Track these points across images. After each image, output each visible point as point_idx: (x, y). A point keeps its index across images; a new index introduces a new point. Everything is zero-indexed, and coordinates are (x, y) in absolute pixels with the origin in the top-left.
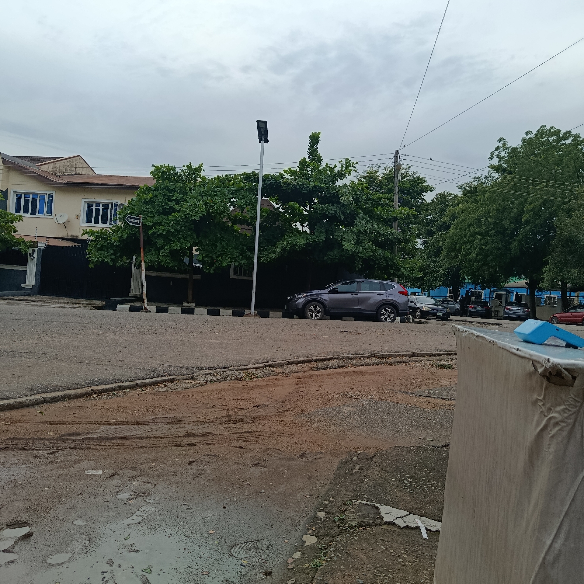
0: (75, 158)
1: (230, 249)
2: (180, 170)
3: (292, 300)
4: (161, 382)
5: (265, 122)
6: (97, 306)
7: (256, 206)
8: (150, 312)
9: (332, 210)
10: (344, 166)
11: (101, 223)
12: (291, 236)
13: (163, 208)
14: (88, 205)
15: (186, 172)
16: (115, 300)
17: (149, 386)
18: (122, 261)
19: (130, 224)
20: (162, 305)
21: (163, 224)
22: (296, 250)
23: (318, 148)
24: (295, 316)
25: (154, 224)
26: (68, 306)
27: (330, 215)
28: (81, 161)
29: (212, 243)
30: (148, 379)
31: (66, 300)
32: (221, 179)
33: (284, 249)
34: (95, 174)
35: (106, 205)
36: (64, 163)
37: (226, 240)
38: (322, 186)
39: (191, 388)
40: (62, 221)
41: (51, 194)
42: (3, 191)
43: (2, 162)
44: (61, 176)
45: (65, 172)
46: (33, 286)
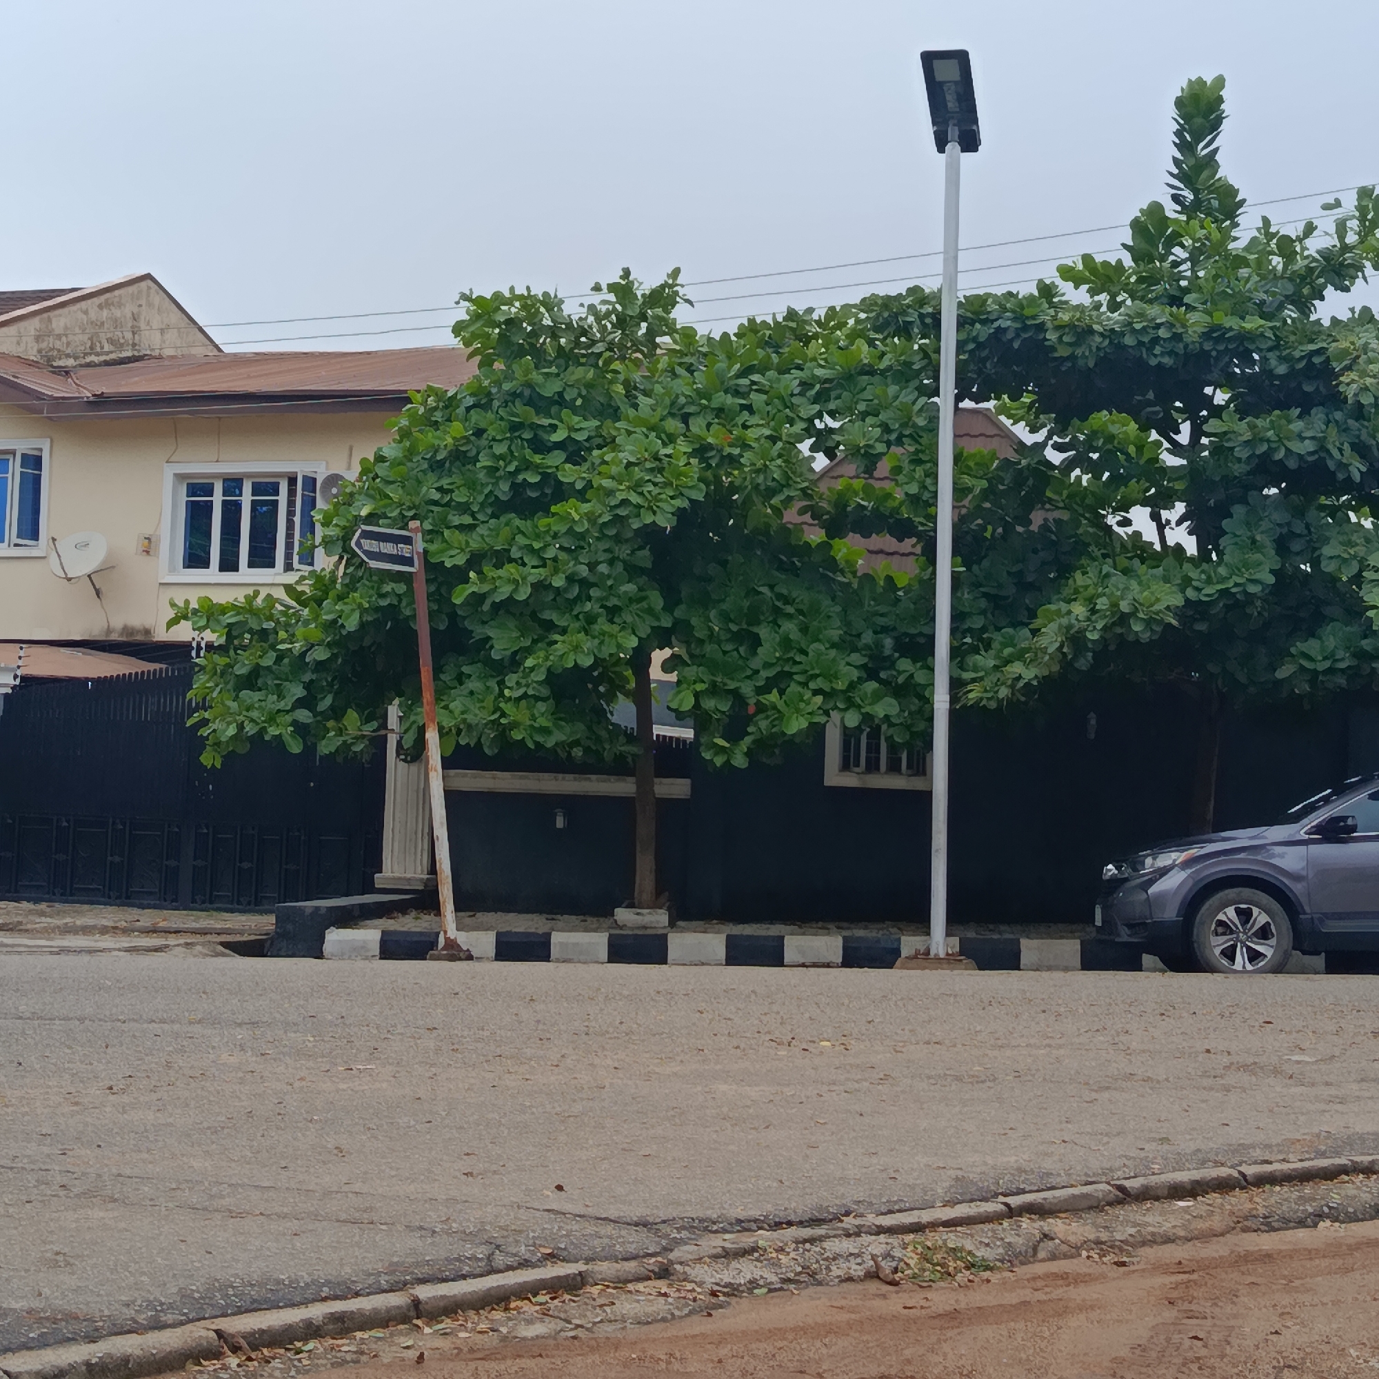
0: (130, 289)
1: (819, 654)
2: (582, 305)
3: (1126, 880)
4: (526, 1292)
5: (962, 58)
6: (238, 938)
7: (934, 447)
8: (470, 957)
9: (1302, 439)
10: (1354, 224)
11: (251, 565)
12: (1107, 575)
13: (514, 486)
14: (193, 489)
15: (608, 315)
16: (317, 908)
17: (471, 1313)
18: (340, 732)
19: (374, 564)
20: (522, 924)
21: (515, 553)
22: (1131, 638)
23: (1216, 150)
24: (1147, 959)
25: (475, 561)
26: (117, 946)
27: (1292, 464)
28: (157, 298)
29: (734, 628)
30: (464, 1277)
31: (108, 915)
32: (768, 333)
33: (1076, 639)
34: (216, 353)
35: (265, 488)
36: (86, 312)
37: (800, 612)
38: (1248, 326)
39: (664, 1320)
40: (81, 566)
41: (35, 452)
44: (75, 368)
45: (92, 352)
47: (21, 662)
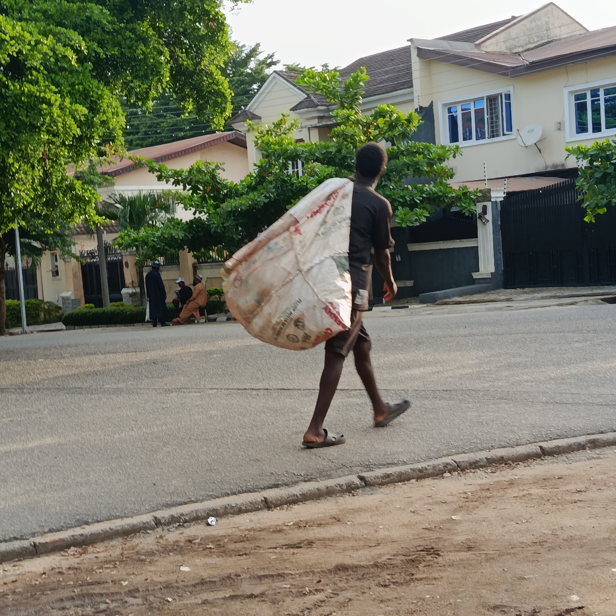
0: (544, 11)
6: (608, 296)
11: (607, 128)
14: (577, 98)
28: (556, 13)
34: (585, 31)
35: (610, 91)
36: (525, 25)
40: (531, 140)
41: (508, 93)
42: (426, 108)
43: (418, 56)
44: (523, 52)
45: (530, 43)
46: (492, 273)
47: (506, 186)
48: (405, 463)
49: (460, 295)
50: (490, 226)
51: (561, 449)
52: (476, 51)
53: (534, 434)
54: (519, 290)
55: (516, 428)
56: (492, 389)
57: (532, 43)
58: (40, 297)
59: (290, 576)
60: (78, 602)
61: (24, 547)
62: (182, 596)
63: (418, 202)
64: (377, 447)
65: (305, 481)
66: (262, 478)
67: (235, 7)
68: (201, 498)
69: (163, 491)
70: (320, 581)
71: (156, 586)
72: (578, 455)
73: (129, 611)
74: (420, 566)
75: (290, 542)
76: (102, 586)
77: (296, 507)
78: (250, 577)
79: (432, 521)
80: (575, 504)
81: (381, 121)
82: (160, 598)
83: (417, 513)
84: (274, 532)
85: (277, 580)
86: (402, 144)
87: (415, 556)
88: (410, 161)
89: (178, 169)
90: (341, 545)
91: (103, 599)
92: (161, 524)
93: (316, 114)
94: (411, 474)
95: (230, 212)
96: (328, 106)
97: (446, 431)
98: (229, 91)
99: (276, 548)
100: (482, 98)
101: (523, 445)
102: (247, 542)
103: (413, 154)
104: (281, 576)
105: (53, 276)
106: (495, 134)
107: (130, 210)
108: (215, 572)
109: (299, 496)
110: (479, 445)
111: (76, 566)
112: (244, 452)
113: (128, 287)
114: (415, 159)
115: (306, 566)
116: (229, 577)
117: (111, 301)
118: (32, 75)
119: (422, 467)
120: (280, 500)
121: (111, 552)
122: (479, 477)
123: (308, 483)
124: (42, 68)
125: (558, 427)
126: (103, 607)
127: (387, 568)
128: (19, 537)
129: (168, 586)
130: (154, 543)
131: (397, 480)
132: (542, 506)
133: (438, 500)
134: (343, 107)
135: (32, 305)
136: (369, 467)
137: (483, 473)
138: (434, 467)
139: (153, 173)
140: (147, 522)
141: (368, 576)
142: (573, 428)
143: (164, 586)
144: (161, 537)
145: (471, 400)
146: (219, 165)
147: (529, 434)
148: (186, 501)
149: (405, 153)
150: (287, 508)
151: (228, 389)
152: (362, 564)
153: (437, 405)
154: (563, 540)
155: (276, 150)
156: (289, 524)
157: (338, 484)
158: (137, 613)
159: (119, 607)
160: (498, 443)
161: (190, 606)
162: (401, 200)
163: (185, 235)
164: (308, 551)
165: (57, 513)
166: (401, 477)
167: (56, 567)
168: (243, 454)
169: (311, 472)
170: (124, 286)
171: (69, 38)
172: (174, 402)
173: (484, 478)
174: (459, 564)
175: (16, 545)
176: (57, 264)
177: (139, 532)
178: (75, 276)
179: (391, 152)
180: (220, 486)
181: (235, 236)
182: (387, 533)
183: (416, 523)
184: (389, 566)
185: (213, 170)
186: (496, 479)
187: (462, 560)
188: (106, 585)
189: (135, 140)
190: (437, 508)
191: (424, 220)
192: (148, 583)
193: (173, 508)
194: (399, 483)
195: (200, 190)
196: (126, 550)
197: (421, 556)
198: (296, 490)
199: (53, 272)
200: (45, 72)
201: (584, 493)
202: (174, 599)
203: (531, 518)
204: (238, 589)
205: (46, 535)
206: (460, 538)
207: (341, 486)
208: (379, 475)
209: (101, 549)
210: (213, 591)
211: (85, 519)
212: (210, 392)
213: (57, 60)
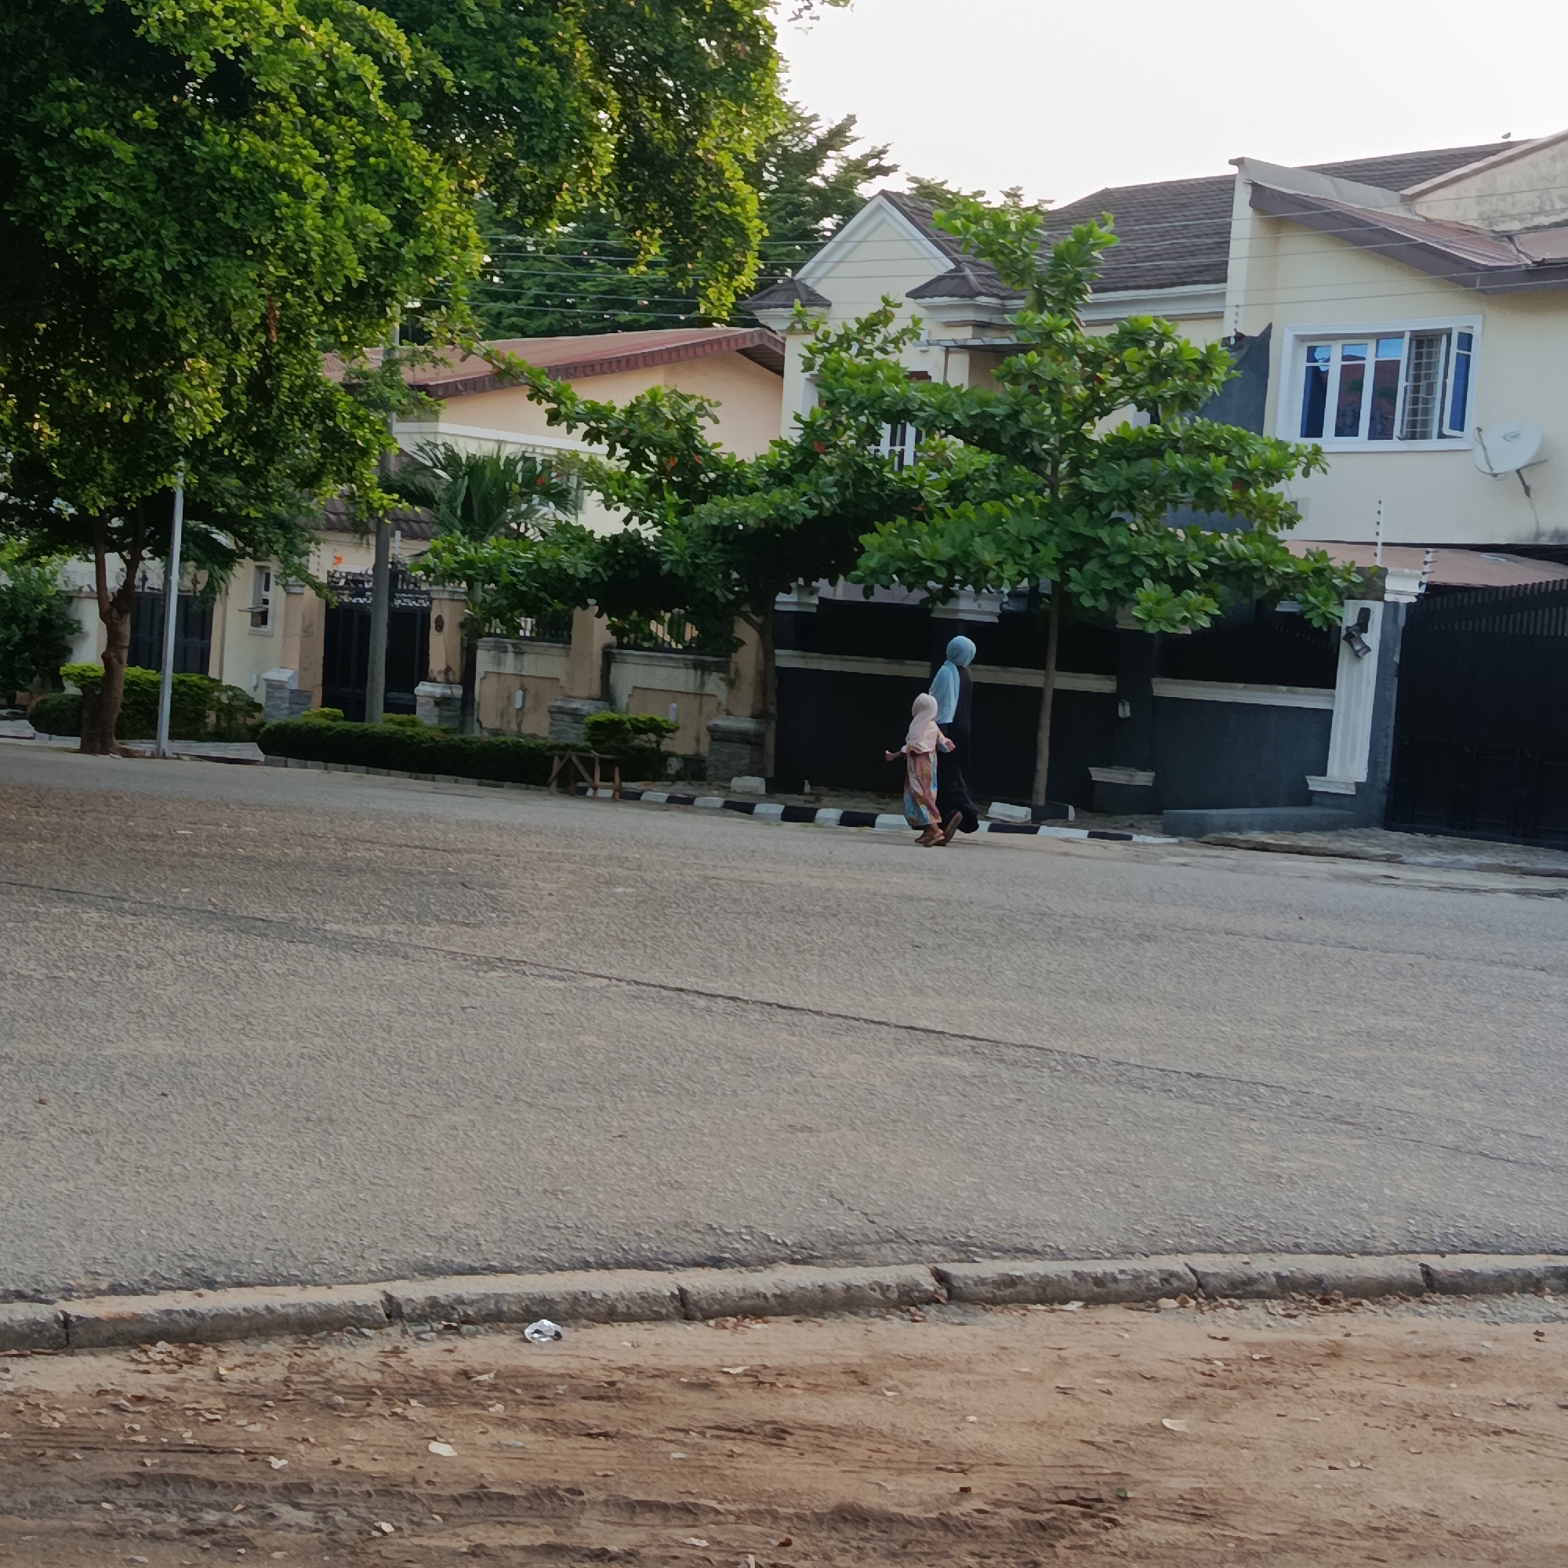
26: (1507, 887)
40: (1509, 460)
41: (1467, 331)
42: (1252, 338)
43: (1252, 204)
44: (1520, 232)
45: (1541, 212)
46: (1357, 784)
47: (1427, 568)
48: (1061, 1255)
49: (1269, 830)
50: (1371, 662)
51: (1476, 1280)
52: (1401, 212)
53: (1412, 1229)
54: (1421, 837)
55: (1365, 1206)
56: (1317, 1091)
57: (1547, 214)
58: (213, 673)
59: (712, 1516)
60: (147, 1495)
61: (37, 1323)
62: (419, 1524)
63: (1197, 574)
64: (994, 1199)
65: (794, 1262)
66: (683, 1234)
67: (805, 13)
68: (517, 1264)
69: (422, 1229)
70: (787, 1543)
71: (358, 1483)
72: (1519, 1304)
73: (275, 1544)
74: (1061, 1546)
75: (727, 1421)
76: (219, 1460)
77: (758, 1326)
78: (606, 1503)
79: (1109, 1425)
80: (1494, 1438)
81: (1131, 353)
82: (364, 1520)
83: (1073, 1396)
84: (691, 1386)
85: (677, 1522)
86: (1177, 421)
87: (1049, 1516)
88: (1190, 467)
89: (603, 402)
90: (860, 1452)
91: (215, 1498)
92: (401, 1316)
93: (971, 315)
94: (1073, 1287)
95: (715, 529)
96: (1003, 298)
97: (1181, 1185)
98: (757, 222)
99: (687, 1431)
100: (1400, 335)
101: (1379, 1254)
102: (617, 1403)
103: (1202, 451)
104: (690, 1512)
105: (254, 624)
106: (1418, 430)
107: (468, 488)
108: (520, 1473)
109: (772, 1300)
110: (1262, 1237)
111: (161, 1394)
112: (648, 1157)
113: (434, 681)
114: (1205, 465)
115: (760, 1493)
116: (551, 1493)
117: (386, 710)
118: (265, 112)
119: (1105, 1273)
120: (720, 1302)
121: (259, 1371)
122: (1252, 1324)
123: (800, 1269)
124: (293, 99)
125: (1478, 1220)
126: (211, 1517)
127: (970, 1536)
128: (32, 1293)
129: (389, 1491)
130: (376, 1365)
131: (1034, 1297)
132: (1408, 1428)
133: (1136, 1368)
134: (1040, 306)
135: (190, 687)
136: (966, 1251)
137: (1262, 1313)
138: (1137, 1277)
139: (539, 403)
140: (366, 1306)
141: (917, 1550)
142: (1516, 1230)
143: (379, 1487)
144: (396, 1352)
145: (1258, 1112)
146: (706, 404)
147: (1399, 1228)
148: (477, 1265)
149: (1181, 444)
150: (735, 1327)
151: (637, 983)
152: (907, 1512)
153: (1167, 1110)
154: (1451, 1532)
155: (854, 392)
156: (731, 1371)
157: (876, 1282)
158: (293, 1552)
159: (252, 1526)
160: (1313, 1240)
161: (435, 1554)
162: (1154, 563)
163: (595, 571)
164: (770, 1453)
165: (139, 1244)
166: (1044, 1289)
167: (109, 1387)
168: (645, 1161)
169: (812, 1238)
170: (424, 675)
171: (372, 33)
172: (493, 995)
173: (1263, 1327)
174: (1164, 1557)
175: (21, 1312)
176: (269, 595)
177: (340, 1329)
178: (307, 631)
179: (1145, 438)
180: (571, 1238)
181: (718, 593)
182: (985, 1438)
183: (1067, 1423)
184: (978, 1531)
185: (690, 415)
186: (1294, 1336)
187: (1174, 1546)
188: (230, 1460)
189: (510, 316)
190: (1127, 1389)
191: (1205, 623)
192: (339, 1472)
193: (440, 1281)
194: (1039, 1307)
195: (650, 464)
196: (298, 1372)
197: (1066, 1518)
198: (766, 1281)
199: (254, 615)
200: (300, 111)
201: (1521, 1412)
202: (398, 1529)
203: (1373, 1457)
204: (570, 1528)
205: (98, 1298)
206: (1179, 1484)
207: (884, 1289)
208: (989, 1275)
209: (238, 1360)
210: (501, 1523)
211: (208, 1273)
212: (591, 983)
213: (333, 84)
